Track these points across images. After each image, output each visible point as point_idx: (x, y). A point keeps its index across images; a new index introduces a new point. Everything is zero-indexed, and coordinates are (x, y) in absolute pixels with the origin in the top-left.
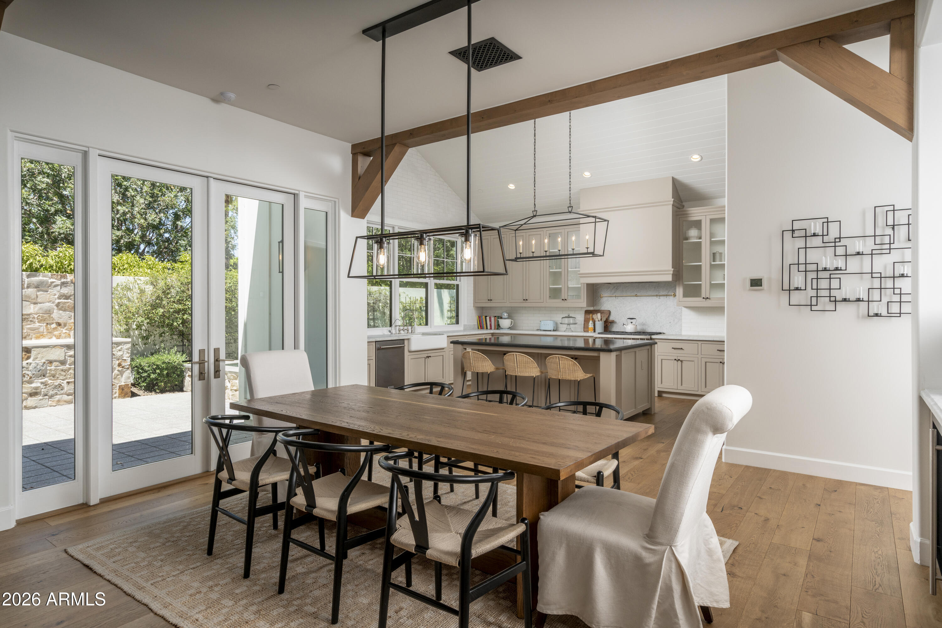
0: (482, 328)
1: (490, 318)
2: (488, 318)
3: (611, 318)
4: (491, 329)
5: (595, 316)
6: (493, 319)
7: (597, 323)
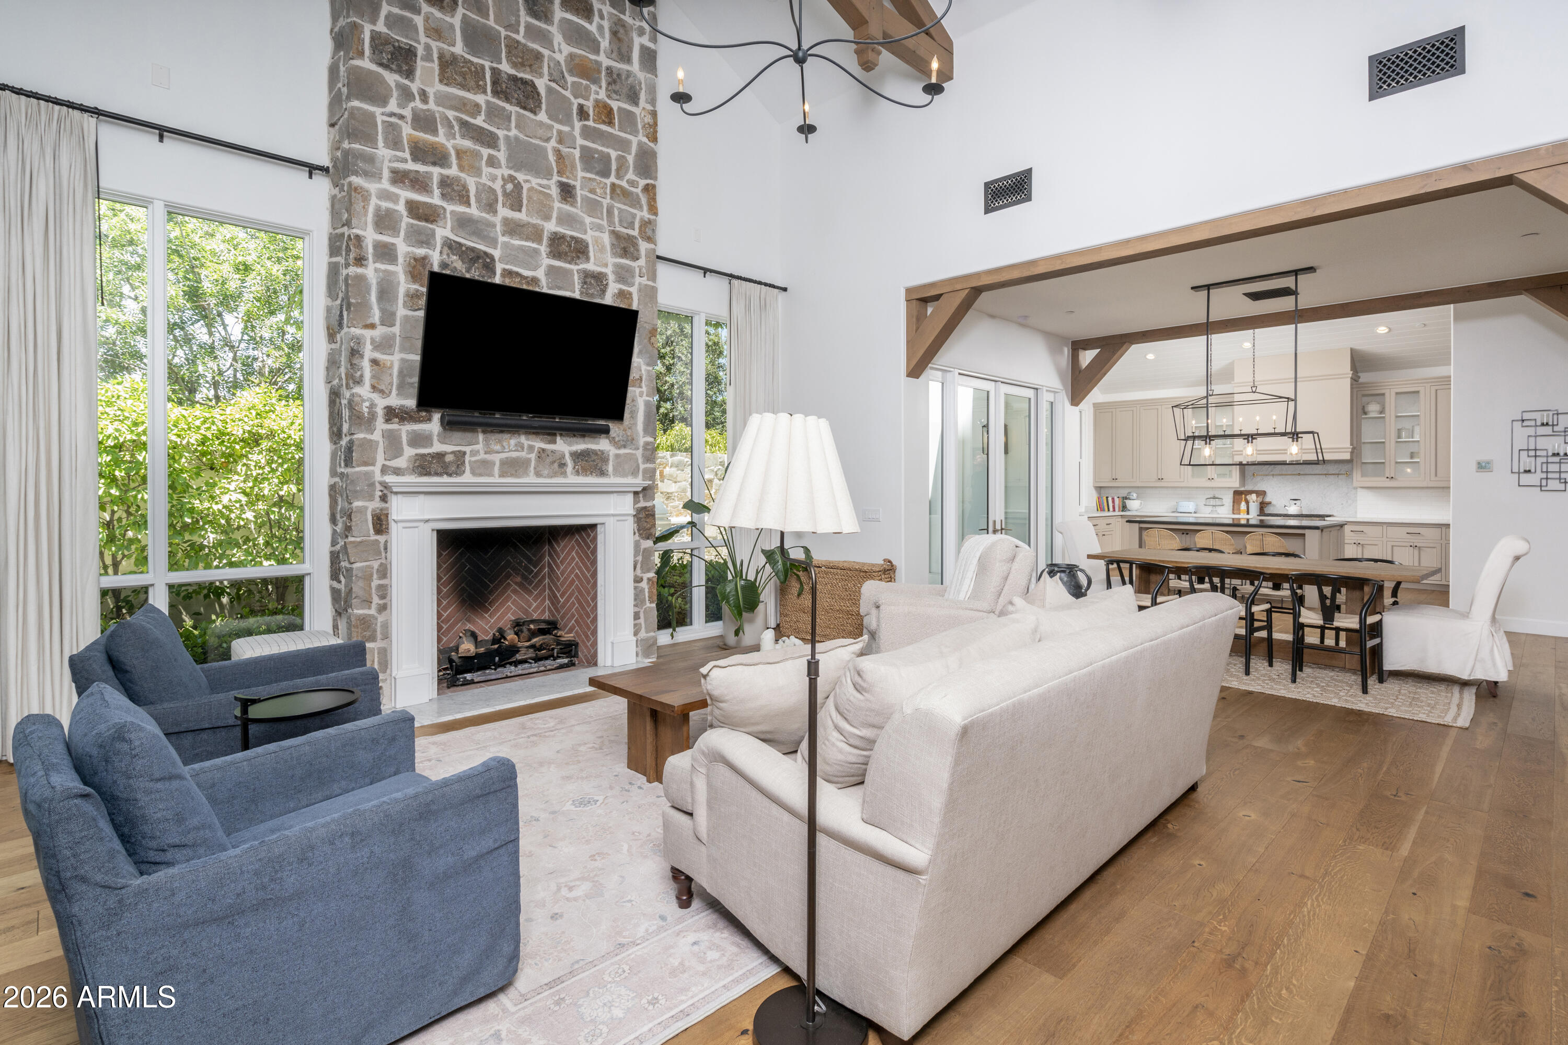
0: (1102, 510)
1: (1113, 499)
2: (1110, 499)
3: (1267, 499)
4: (1114, 510)
5: (1248, 497)
6: (1117, 501)
7: (1251, 504)
